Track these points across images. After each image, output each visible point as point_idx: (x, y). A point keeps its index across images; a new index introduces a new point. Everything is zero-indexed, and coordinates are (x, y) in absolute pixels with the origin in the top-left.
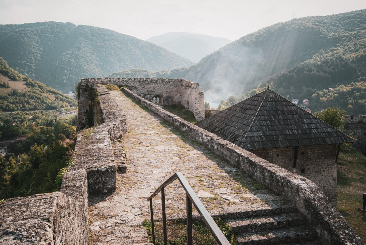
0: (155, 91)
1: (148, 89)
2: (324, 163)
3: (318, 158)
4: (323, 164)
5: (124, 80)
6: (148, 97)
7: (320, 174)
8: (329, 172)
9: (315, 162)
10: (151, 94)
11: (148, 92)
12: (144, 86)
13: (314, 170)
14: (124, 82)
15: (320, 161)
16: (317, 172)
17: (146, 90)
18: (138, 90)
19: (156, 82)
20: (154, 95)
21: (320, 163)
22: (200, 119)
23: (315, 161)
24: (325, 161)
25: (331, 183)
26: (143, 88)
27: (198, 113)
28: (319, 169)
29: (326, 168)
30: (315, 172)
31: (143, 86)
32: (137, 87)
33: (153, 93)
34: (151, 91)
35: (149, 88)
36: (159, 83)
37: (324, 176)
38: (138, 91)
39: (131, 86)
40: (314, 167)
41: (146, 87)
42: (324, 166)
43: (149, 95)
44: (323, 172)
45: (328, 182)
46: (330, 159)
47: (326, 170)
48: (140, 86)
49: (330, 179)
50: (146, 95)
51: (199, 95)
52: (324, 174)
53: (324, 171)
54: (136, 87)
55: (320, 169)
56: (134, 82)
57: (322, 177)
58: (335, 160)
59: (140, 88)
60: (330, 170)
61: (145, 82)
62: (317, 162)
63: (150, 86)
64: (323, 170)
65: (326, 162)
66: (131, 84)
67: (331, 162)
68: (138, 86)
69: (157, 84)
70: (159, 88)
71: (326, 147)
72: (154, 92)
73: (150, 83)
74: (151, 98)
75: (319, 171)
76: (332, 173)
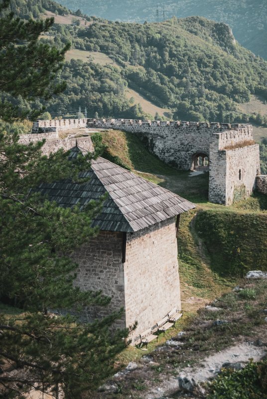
0: (195, 144)
1: (183, 141)
2: (102, 260)
3: (91, 250)
4: (100, 260)
5: (144, 124)
6: (182, 154)
7: (95, 274)
8: (110, 275)
9: (87, 255)
10: (188, 151)
11: (183, 146)
12: (176, 136)
13: (85, 267)
14: (144, 128)
15: (94, 256)
16: (89, 270)
17: (179, 143)
18: (165, 142)
19: (198, 129)
20: (192, 151)
21: (95, 258)
22: (217, 198)
23: (86, 253)
24: (103, 257)
25: (114, 294)
26: (175, 138)
27: (214, 186)
28: (92, 267)
29: (106, 269)
30: (87, 270)
31: (174, 136)
32: (165, 136)
33: (192, 148)
34: (188, 144)
35: (185, 139)
36: (203, 130)
37: (102, 279)
38: (166, 144)
39: (154, 134)
40: (85, 263)
41: (179, 137)
42: (101, 264)
43: (183, 151)
44: (99, 273)
45: (109, 290)
46: (112, 256)
47: (105, 271)
48: (169, 135)
49: (113, 286)
50: (179, 151)
51: (218, 156)
52: (103, 276)
53: (101, 272)
54: (162, 137)
55: (96, 267)
56: (159, 128)
57: (99, 280)
58: (122, 257)
59: (169, 138)
60: (112, 272)
61: (178, 129)
62: (90, 255)
63: (186, 135)
64: (100, 269)
65: (104, 259)
66: (155, 130)
67: (115, 261)
68: (167, 134)
69: (199, 132)
70: (202, 140)
71: (105, 235)
72: (194, 146)
73: (187, 130)
74: (187, 157)
75: (93, 270)
76: (116, 277)
